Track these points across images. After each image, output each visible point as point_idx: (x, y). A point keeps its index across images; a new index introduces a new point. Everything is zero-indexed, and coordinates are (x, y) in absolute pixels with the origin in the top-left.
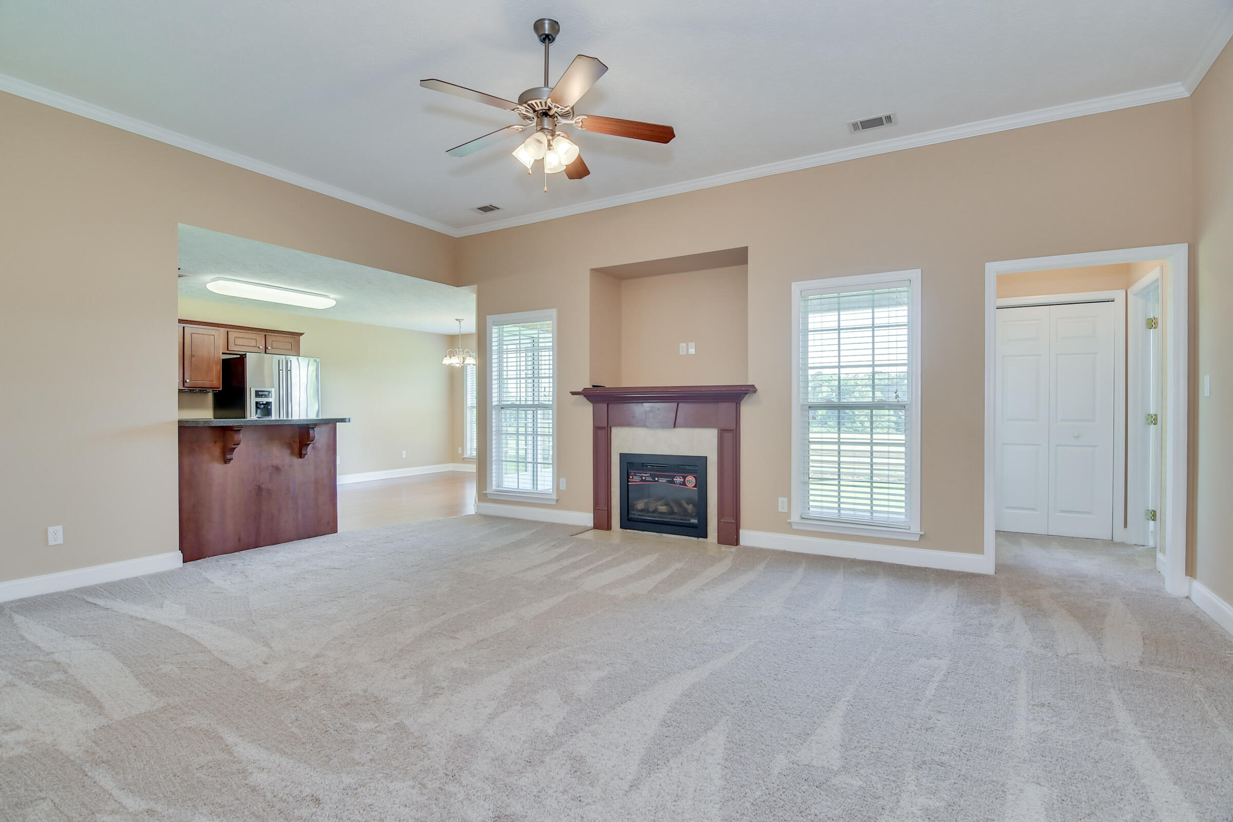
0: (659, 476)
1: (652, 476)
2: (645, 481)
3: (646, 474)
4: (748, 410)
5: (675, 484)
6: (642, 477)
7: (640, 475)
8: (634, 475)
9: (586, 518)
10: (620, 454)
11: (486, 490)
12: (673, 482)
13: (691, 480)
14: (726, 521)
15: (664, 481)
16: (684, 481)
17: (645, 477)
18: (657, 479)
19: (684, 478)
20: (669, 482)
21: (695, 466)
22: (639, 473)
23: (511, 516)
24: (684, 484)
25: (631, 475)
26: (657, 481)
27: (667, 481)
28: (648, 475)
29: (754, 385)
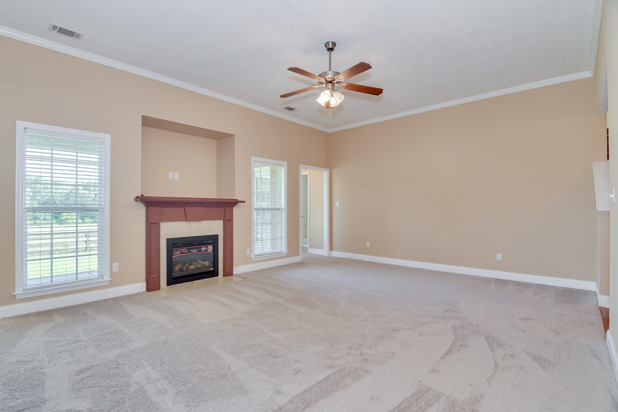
0: (192, 249)
1: (189, 249)
2: (184, 253)
3: (184, 249)
4: (236, 210)
5: (202, 251)
6: (181, 251)
7: (181, 250)
8: (176, 251)
9: (141, 286)
10: (167, 239)
11: (15, 292)
12: (200, 251)
13: (210, 248)
14: (228, 265)
15: (196, 251)
16: (207, 249)
17: (184, 250)
18: (191, 251)
19: (207, 247)
20: (198, 251)
21: (213, 240)
22: (179, 249)
23: (56, 307)
24: (207, 250)
25: (174, 251)
26: (192, 252)
27: (197, 251)
28: (186, 249)
29: (237, 199)
